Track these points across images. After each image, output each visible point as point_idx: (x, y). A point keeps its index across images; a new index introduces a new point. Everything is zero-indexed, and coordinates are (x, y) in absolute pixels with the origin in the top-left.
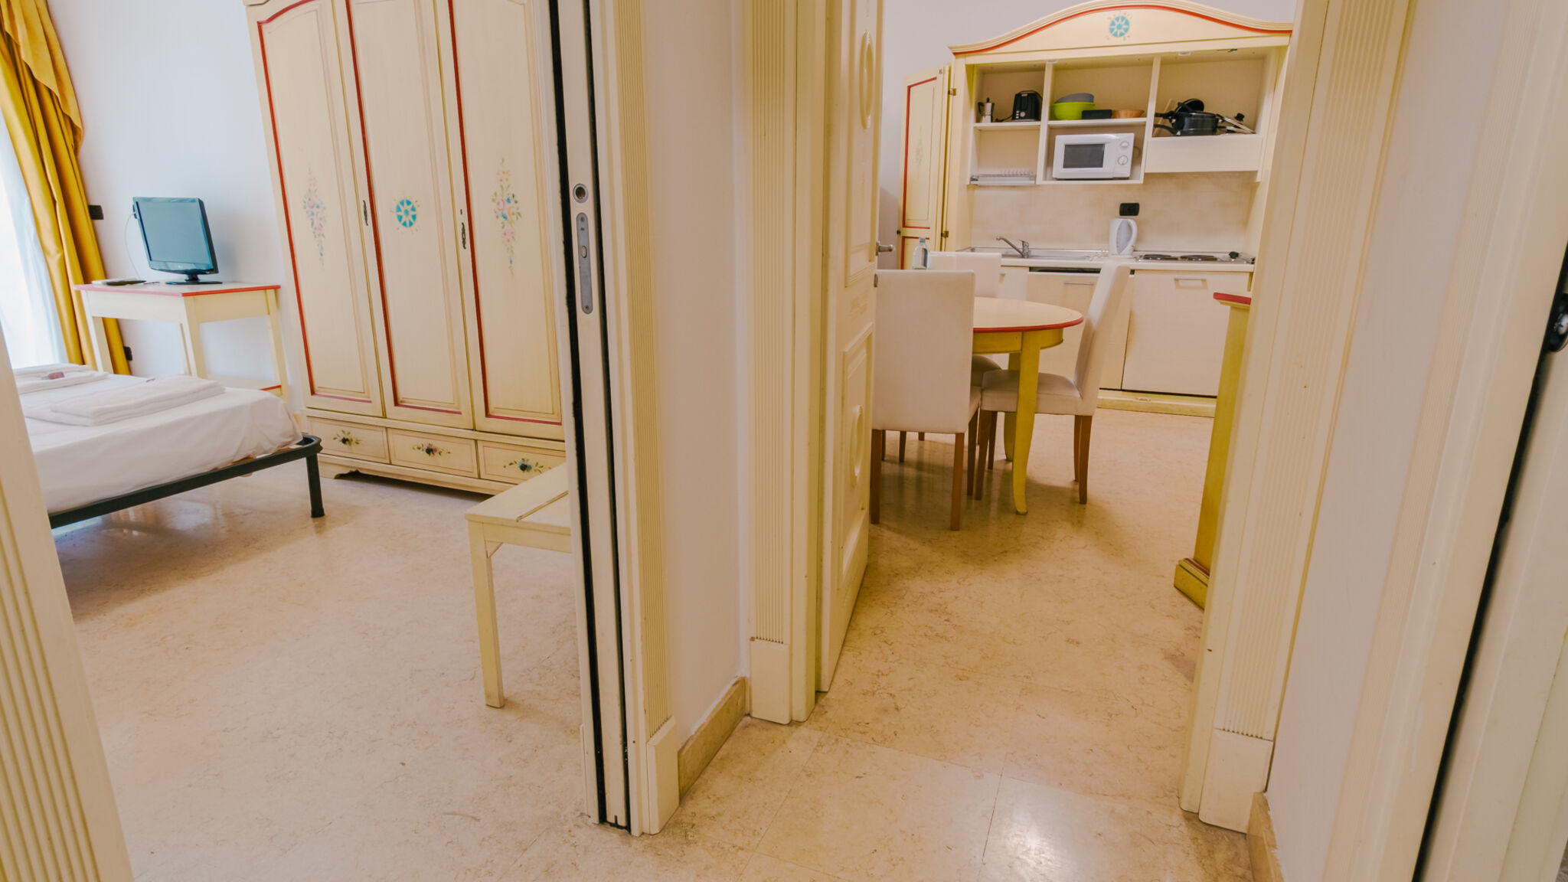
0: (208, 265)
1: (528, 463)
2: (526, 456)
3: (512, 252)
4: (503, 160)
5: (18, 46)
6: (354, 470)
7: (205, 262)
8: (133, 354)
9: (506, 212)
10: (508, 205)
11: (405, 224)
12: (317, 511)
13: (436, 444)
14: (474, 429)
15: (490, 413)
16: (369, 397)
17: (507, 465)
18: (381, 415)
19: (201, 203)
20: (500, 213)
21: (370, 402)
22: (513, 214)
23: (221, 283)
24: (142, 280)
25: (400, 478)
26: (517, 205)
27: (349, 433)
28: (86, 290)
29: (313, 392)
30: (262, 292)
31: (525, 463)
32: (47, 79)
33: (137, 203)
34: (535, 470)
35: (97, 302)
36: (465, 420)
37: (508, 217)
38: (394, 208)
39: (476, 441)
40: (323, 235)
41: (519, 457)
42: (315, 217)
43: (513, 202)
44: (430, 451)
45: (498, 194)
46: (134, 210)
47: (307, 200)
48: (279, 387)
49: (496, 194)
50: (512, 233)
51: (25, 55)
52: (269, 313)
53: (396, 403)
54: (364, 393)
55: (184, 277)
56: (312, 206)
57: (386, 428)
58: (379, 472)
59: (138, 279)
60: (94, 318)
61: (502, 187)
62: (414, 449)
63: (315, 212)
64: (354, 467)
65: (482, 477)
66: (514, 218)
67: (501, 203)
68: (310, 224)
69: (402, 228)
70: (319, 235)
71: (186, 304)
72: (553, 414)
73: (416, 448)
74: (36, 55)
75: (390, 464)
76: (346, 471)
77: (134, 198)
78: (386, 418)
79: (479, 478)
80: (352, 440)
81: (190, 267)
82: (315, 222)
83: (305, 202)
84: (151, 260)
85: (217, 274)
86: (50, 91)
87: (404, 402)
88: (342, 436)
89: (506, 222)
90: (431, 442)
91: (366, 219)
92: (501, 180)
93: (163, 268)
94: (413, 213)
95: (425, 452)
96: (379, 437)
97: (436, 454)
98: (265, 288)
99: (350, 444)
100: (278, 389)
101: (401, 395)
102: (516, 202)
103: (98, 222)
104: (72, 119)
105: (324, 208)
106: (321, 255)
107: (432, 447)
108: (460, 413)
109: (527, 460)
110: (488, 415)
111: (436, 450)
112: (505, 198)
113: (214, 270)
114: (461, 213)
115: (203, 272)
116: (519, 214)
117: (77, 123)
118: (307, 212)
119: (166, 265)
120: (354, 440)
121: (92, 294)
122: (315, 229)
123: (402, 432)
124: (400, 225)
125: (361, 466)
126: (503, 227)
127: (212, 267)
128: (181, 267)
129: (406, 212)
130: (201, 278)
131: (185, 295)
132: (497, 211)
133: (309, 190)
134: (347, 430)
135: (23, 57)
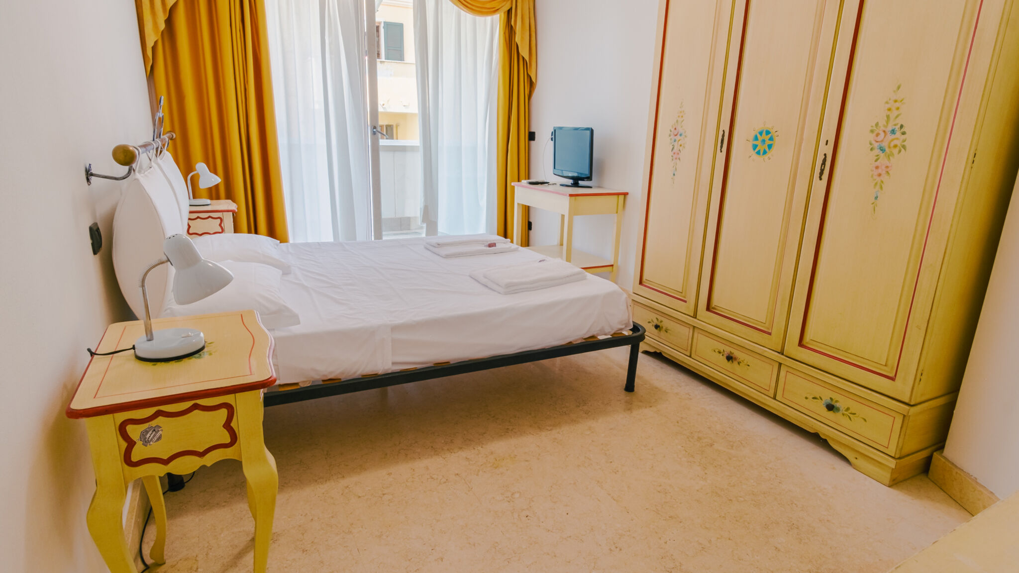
0: (586, 174)
1: (837, 405)
2: (836, 396)
3: (881, 188)
4: (899, 88)
5: (515, 33)
6: (658, 351)
7: (586, 172)
8: (532, 227)
9: (885, 145)
10: (890, 137)
11: (758, 153)
12: (630, 387)
13: (737, 353)
14: (782, 353)
15: (804, 343)
16: (685, 297)
17: (810, 397)
18: (692, 315)
19: (592, 131)
20: (876, 145)
21: (685, 302)
22: (895, 146)
23: (591, 187)
24: (548, 181)
25: (696, 372)
26: (903, 137)
27: (661, 322)
28: (518, 186)
29: (641, 283)
30: (616, 196)
31: (833, 403)
32: (524, 53)
33: (555, 130)
34: (843, 414)
35: (522, 194)
36: (775, 340)
37: (887, 150)
38: (752, 137)
39: (780, 364)
40: (679, 159)
41: (827, 395)
42: (676, 144)
43: (898, 134)
44: (730, 358)
45: (880, 124)
46: (552, 135)
47: (673, 130)
48: (612, 266)
49: (877, 124)
50: (887, 167)
51: (518, 39)
52: (617, 212)
53: (709, 308)
54: (682, 293)
55: (570, 182)
56: (676, 134)
57: (694, 327)
58: (679, 360)
59: (545, 181)
60: (518, 204)
61: (888, 117)
62: (715, 351)
63: (677, 140)
64: (659, 350)
65: (777, 398)
66: (896, 151)
67: (882, 134)
68: (671, 149)
69: (755, 156)
70: (676, 159)
71: (570, 202)
72: (886, 365)
73: (717, 351)
74: (522, 38)
75: (690, 356)
76: (652, 350)
77: (554, 127)
78: (696, 318)
79: (774, 398)
80: (662, 327)
81: (575, 175)
82: (675, 148)
83: (671, 131)
84: (555, 168)
85: (591, 182)
86: (523, 58)
87: (715, 309)
88: (656, 322)
89: (882, 155)
90: (733, 351)
91: (721, 147)
92: (889, 110)
93: (560, 175)
94: (770, 142)
95: (725, 358)
96: (686, 332)
97: (735, 363)
98: (618, 194)
99: (660, 330)
100: (611, 267)
101: (715, 302)
102: (904, 133)
103: (532, 142)
104: (532, 78)
105: (686, 136)
106: (674, 175)
107: (733, 356)
108: (770, 334)
109: (837, 401)
110: (801, 344)
111: (735, 359)
112: (890, 128)
113: (589, 178)
114: (827, 144)
115: (582, 179)
116: (904, 147)
117: (534, 80)
118: (671, 139)
119: (562, 173)
120: (664, 328)
121: (520, 188)
122: (674, 153)
123: (707, 334)
124: (753, 153)
125: (666, 351)
126: (876, 160)
127: (589, 175)
128: (570, 175)
129: (764, 141)
130: (581, 183)
131: (571, 195)
132: (873, 142)
133: (677, 121)
134: (660, 318)
135: (517, 40)
